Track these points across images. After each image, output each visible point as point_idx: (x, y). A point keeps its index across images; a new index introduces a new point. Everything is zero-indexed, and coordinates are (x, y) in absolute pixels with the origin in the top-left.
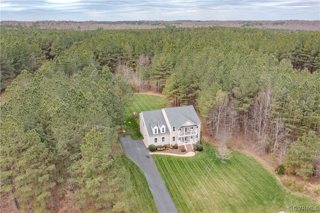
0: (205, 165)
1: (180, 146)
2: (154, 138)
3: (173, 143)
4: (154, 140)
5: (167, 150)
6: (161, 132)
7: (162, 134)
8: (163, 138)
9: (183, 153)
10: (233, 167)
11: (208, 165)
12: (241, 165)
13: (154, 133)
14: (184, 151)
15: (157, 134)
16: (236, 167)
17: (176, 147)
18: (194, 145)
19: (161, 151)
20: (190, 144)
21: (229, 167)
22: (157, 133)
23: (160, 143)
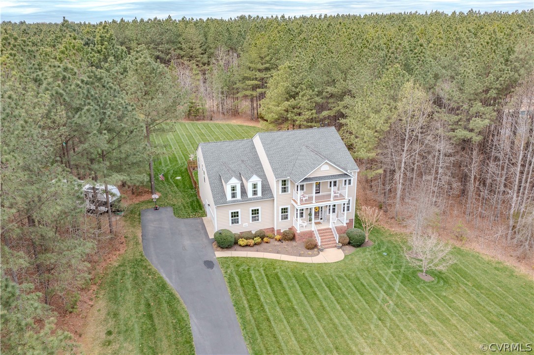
0: (375, 289)
1: (301, 233)
2: (230, 212)
3: (281, 226)
4: (230, 218)
5: (264, 245)
6: (250, 194)
7: (251, 199)
8: (255, 212)
9: (310, 252)
10: (456, 293)
11: (384, 288)
12: (479, 287)
13: (229, 197)
14: (312, 247)
15: (237, 201)
16: (465, 291)
17: (289, 237)
18: (339, 230)
19: (248, 248)
20: (330, 227)
21: (444, 294)
22: (239, 196)
23: (246, 225)
